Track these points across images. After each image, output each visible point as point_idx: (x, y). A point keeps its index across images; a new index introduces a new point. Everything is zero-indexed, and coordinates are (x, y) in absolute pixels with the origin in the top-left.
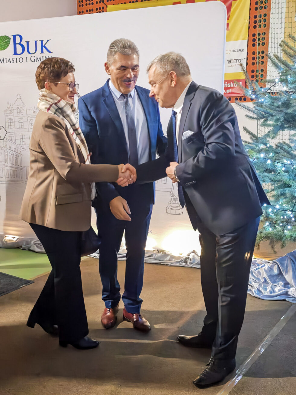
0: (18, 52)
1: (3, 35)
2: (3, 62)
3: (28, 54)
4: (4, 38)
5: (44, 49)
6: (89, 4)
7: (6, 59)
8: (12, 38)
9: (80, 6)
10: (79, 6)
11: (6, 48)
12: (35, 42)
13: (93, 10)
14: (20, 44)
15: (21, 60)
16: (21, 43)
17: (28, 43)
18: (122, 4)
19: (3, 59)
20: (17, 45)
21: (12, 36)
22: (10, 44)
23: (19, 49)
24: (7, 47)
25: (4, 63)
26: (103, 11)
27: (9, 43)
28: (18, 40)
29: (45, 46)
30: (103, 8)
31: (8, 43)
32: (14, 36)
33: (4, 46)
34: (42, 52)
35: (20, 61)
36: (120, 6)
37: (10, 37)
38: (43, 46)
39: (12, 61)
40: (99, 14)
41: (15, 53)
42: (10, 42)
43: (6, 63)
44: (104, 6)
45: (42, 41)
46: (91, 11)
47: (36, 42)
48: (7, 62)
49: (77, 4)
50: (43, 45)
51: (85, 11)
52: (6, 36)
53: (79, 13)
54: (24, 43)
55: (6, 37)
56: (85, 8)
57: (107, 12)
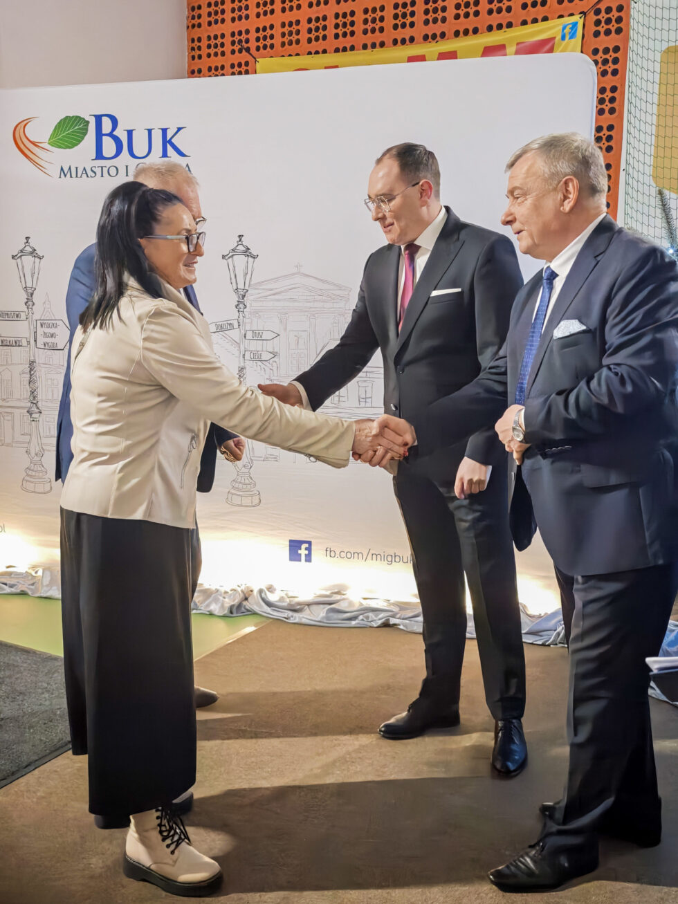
0: (105, 154)
1: (71, 116)
2: (68, 175)
3: (131, 158)
4: (73, 122)
5: (169, 148)
6: (216, 54)
7: (77, 168)
8: (92, 121)
9: (193, 58)
10: (191, 59)
11: (77, 145)
12: (147, 132)
13: (223, 67)
14: (111, 135)
15: (113, 171)
16: (114, 133)
17: (130, 133)
18: (290, 55)
19: (70, 168)
20: (104, 137)
21: (93, 118)
22: (87, 136)
23: (109, 147)
24: (80, 142)
25: (71, 177)
26: (247, 72)
27: (84, 132)
28: (107, 126)
29: (173, 140)
30: (247, 64)
31: (82, 133)
32: (98, 119)
33: (73, 139)
34: (165, 154)
35: (111, 174)
36: (287, 60)
37: (86, 119)
38: (166, 142)
39: (90, 173)
40: (237, 77)
41: (99, 155)
42: (87, 130)
43: (77, 176)
44: (250, 59)
45: (164, 131)
46: (217, 71)
47: (150, 131)
48: (79, 175)
49: (187, 54)
50: (168, 139)
51: (205, 70)
52: (77, 117)
53: (193, 73)
54: (121, 133)
55: (78, 119)
56: (205, 63)
57: (256, 73)
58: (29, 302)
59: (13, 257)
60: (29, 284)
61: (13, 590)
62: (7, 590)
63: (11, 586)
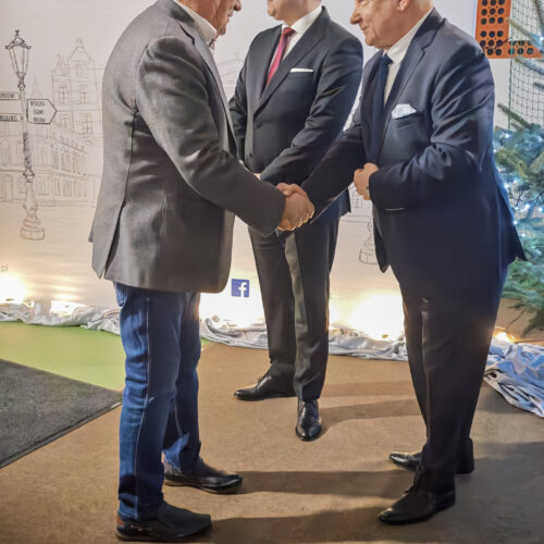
58: (21, 84)
59: (6, 47)
60: (20, 70)
61: (11, 318)
62: (7, 318)
63: (10, 315)
